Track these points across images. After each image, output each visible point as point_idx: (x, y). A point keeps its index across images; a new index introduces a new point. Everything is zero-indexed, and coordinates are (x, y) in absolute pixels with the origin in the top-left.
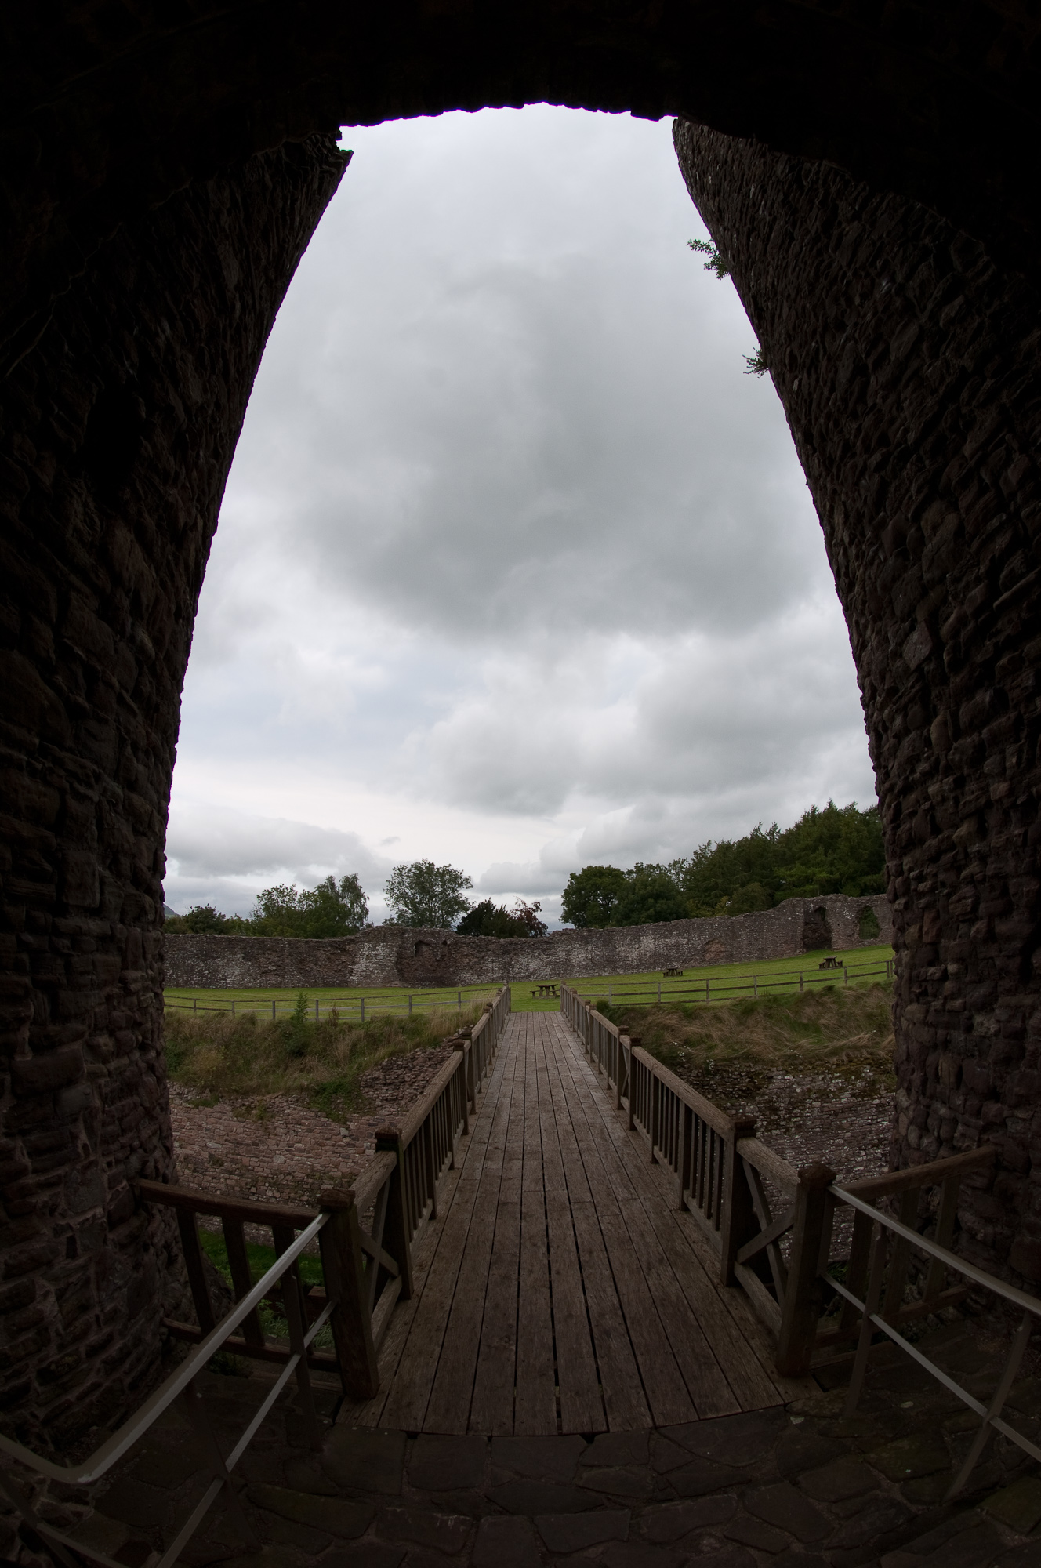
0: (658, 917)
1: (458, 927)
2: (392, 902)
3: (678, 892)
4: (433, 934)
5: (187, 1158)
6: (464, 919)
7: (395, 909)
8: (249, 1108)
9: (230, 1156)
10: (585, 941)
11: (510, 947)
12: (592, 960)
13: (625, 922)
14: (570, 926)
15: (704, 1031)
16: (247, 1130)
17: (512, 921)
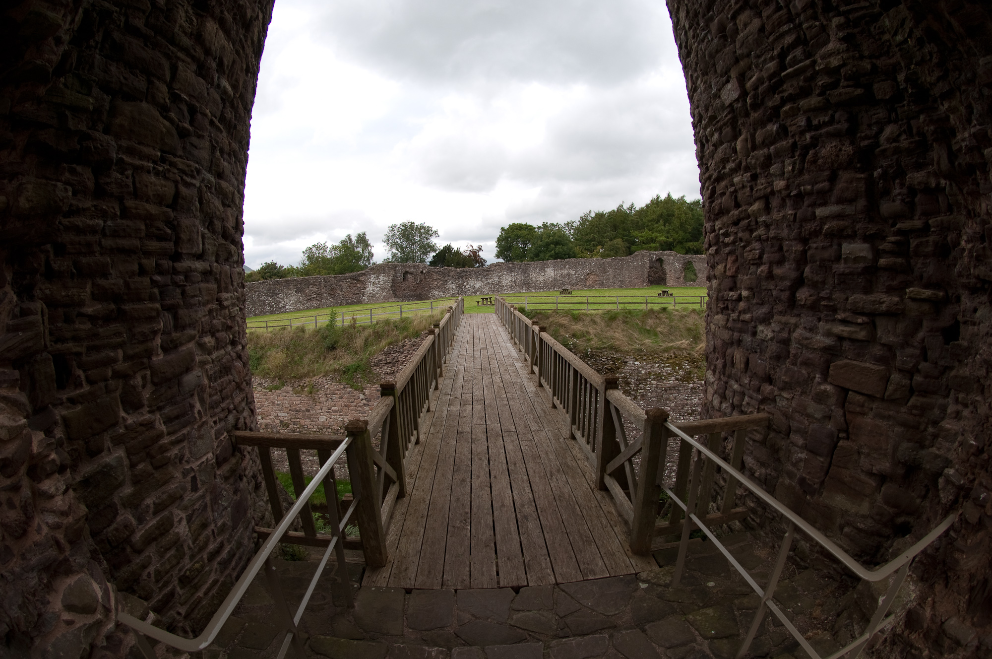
0: (556, 256)
1: (430, 262)
2: (388, 247)
3: (570, 241)
4: (414, 266)
5: (266, 425)
6: (434, 257)
7: (390, 252)
8: (303, 387)
9: (293, 420)
10: (511, 270)
11: (463, 274)
12: (515, 282)
13: (535, 259)
14: (501, 260)
15: (585, 329)
16: (301, 401)
17: (464, 257)
